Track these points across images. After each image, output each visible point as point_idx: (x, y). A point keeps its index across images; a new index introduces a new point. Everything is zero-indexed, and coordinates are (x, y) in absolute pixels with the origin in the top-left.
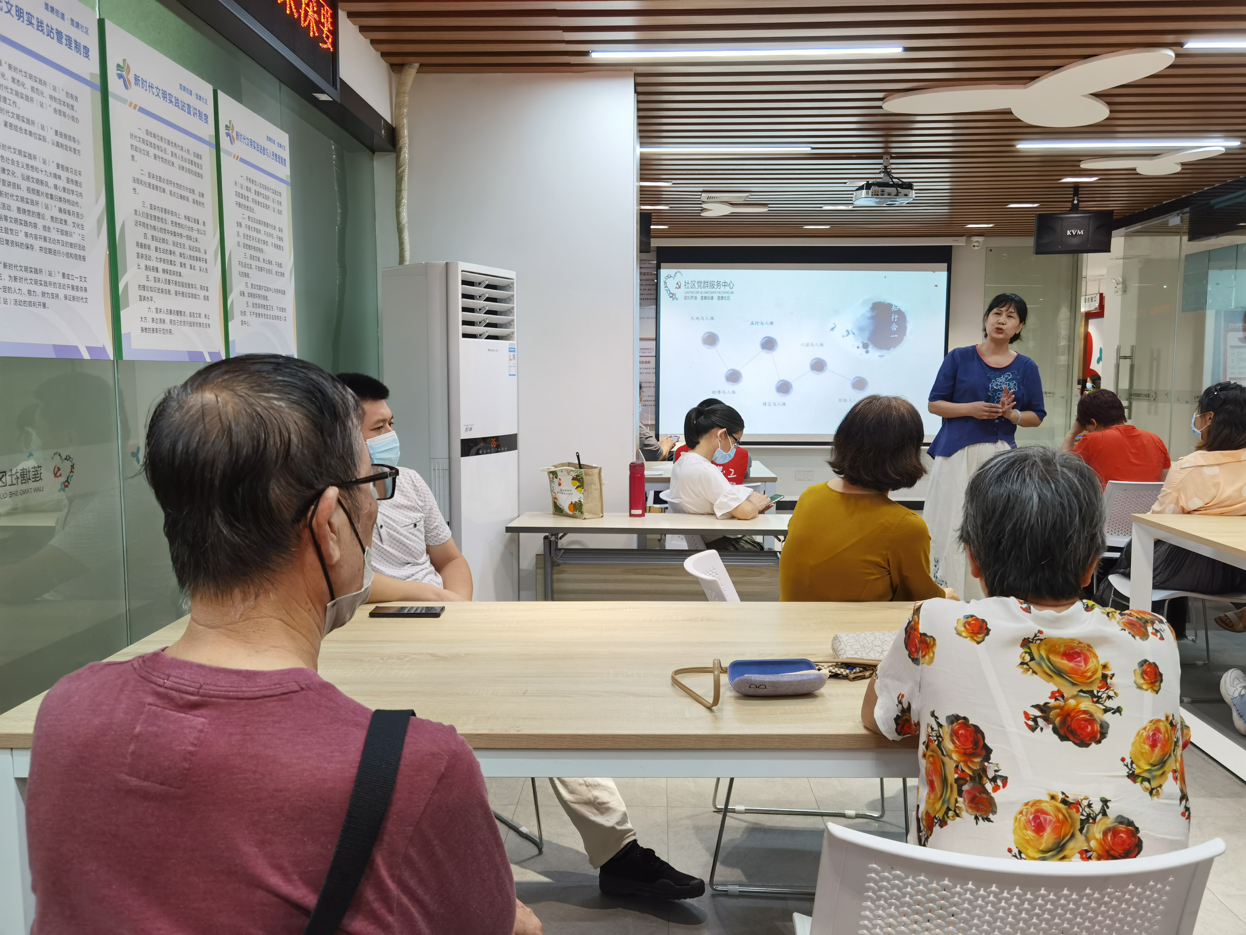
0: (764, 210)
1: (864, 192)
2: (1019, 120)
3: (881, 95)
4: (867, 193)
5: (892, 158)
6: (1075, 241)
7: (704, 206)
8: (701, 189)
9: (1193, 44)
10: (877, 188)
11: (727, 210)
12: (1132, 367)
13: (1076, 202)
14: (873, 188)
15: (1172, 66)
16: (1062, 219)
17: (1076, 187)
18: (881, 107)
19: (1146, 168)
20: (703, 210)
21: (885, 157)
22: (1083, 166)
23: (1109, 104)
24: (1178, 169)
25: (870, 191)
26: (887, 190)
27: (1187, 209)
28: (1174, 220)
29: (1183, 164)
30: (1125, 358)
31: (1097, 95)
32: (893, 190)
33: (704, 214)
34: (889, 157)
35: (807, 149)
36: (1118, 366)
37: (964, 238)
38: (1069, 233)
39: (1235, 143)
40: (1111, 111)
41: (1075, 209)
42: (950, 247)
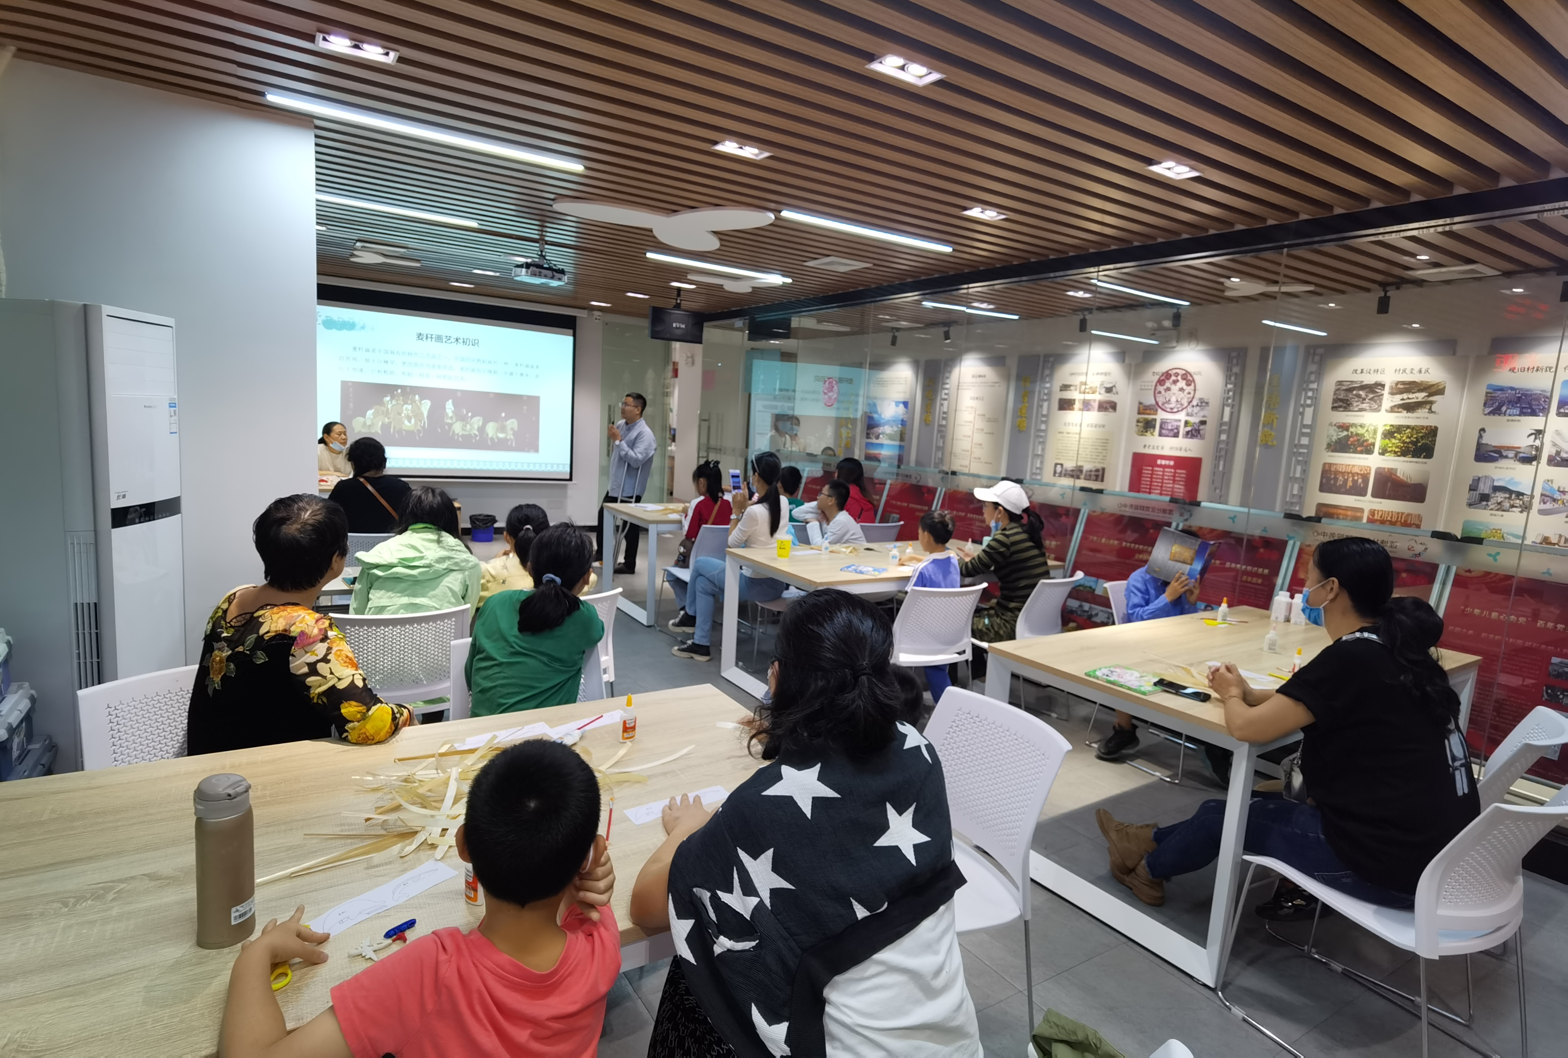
0: (418, 265)
1: (524, 270)
2: (655, 237)
3: (552, 196)
4: (527, 272)
5: (547, 244)
6: (678, 332)
7: (355, 253)
8: (356, 238)
9: (786, 214)
10: (535, 269)
11: (380, 260)
12: (709, 427)
13: (679, 301)
14: (531, 268)
15: (771, 225)
16: (671, 313)
17: (679, 290)
18: (551, 206)
19: (730, 286)
20: (353, 255)
21: (541, 242)
22: (689, 277)
23: (720, 239)
24: (750, 290)
25: (529, 271)
26: (544, 271)
27: (747, 317)
28: (739, 323)
29: (753, 288)
30: (705, 420)
31: (715, 233)
32: (549, 273)
33: (352, 259)
34: (544, 243)
35: (474, 224)
36: (700, 426)
37: (586, 311)
38: (674, 325)
39: (789, 281)
40: (721, 245)
41: (678, 306)
42: (575, 317)
